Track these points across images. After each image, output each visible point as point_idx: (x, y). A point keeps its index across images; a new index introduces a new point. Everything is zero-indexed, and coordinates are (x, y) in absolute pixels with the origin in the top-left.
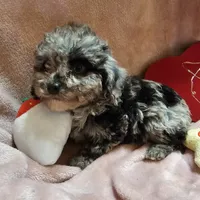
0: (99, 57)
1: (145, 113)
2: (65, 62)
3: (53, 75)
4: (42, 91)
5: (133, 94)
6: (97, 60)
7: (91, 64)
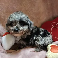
0: (27, 20)
1: (35, 38)
2: (18, 23)
3: (15, 27)
4: (12, 32)
5: (34, 32)
6: (27, 21)
7: (25, 23)
